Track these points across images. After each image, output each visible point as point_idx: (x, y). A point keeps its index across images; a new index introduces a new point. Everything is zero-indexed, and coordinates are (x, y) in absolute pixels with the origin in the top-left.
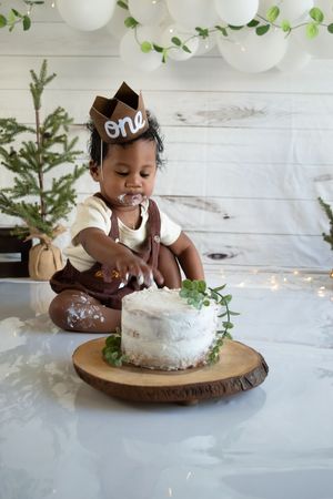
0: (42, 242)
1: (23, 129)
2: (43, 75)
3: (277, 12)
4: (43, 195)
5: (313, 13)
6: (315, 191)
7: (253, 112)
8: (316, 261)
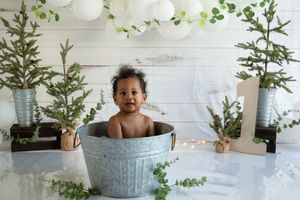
0: (68, 131)
1: (57, 74)
2: (67, 46)
3: (184, 13)
4: (68, 107)
5: (202, 14)
6: (209, 99)
7: (176, 58)
8: (209, 136)
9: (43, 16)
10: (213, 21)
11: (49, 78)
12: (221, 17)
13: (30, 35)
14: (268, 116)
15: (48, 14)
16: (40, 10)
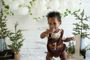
0: (17, 53)
1: (13, 33)
2: (17, 24)
4: (17, 45)
9: (8, 13)
10: (64, 16)
11: (11, 35)
12: (67, 15)
13: (4, 20)
14: (82, 46)
15: (10, 13)
16: (7, 12)
